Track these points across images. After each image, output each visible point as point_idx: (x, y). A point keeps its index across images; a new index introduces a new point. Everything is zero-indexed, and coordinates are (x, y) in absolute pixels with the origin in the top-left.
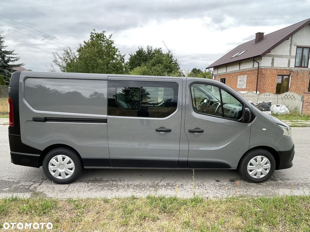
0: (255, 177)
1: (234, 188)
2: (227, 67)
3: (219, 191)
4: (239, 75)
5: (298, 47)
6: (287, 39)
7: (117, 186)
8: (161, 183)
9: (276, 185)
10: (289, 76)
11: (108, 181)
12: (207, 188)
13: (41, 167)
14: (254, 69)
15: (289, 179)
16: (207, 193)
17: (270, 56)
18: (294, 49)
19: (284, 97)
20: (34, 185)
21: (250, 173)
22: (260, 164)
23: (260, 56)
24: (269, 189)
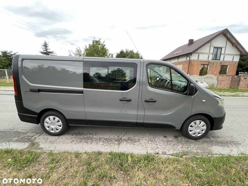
0: (194, 136)
1: (177, 144)
2: (170, 60)
3: (167, 147)
4: (178, 65)
5: (214, 48)
6: (208, 43)
7: (92, 139)
8: (124, 138)
9: (210, 143)
10: (208, 65)
11: (87, 134)
12: (158, 143)
13: (40, 124)
14: (187, 61)
15: (219, 137)
16: (158, 148)
17: (197, 53)
18: (212, 48)
19: (206, 78)
20: (35, 136)
21: (190, 133)
22: (198, 127)
23: (191, 53)
24: (205, 145)
